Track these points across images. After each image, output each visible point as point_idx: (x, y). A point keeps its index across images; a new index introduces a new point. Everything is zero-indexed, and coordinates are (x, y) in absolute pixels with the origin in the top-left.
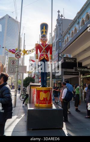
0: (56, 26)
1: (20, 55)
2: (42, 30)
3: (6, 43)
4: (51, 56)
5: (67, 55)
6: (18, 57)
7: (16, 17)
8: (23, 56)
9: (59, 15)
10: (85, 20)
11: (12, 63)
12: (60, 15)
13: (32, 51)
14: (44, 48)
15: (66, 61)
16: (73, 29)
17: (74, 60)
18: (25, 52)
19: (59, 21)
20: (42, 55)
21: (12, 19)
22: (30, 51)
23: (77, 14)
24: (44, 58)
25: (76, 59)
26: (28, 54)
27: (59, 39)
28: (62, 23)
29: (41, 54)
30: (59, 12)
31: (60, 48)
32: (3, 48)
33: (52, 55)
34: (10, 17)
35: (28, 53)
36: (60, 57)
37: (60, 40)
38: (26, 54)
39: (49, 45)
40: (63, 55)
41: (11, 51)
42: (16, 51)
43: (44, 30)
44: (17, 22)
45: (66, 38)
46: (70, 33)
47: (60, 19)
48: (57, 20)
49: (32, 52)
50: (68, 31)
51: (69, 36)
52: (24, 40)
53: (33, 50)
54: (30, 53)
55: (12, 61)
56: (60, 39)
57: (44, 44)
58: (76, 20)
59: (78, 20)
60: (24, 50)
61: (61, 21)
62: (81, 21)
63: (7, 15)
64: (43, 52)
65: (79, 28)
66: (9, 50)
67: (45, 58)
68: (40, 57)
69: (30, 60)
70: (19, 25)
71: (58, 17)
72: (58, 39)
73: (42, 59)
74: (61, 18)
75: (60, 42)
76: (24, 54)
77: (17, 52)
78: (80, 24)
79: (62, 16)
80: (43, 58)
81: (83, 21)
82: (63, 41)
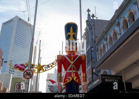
0: (86, 29)
1: (31, 73)
2: (69, 33)
3: (12, 55)
4: (84, 75)
5: (105, 70)
6: (28, 77)
7: (29, 18)
8: (36, 74)
9: (89, 15)
10: (127, 20)
11: (18, 87)
12: (91, 15)
13: (52, 66)
14: (72, 63)
15: (106, 80)
16: (112, 33)
17: (118, 78)
18: (41, 68)
19: (89, 22)
20: (68, 75)
21: (24, 22)
22: (48, 66)
23: (115, 13)
24: (73, 79)
25: (121, 77)
26: (44, 71)
27: (91, 48)
28: (94, 25)
29: (67, 73)
30: (89, 11)
31: (93, 60)
32: (6, 62)
33: (86, 74)
34: (20, 19)
35: (44, 69)
36: (94, 73)
37: (93, 49)
38: (41, 71)
39: (80, 57)
40: (98, 70)
41: (18, 67)
42: (26, 67)
43: (71, 34)
44: (30, 25)
45: (102, 46)
46: (106, 39)
47: (92, 20)
48: (87, 21)
49: (50, 67)
50: (104, 36)
51: (106, 43)
52: (40, 50)
53: (53, 64)
54: (49, 69)
55: (17, 84)
56: (93, 47)
57: (72, 55)
58: (115, 21)
59: (117, 21)
60: (39, 64)
61: (92, 23)
62: (121, 21)
63: (17, 17)
64: (70, 69)
65: (120, 31)
66: (16, 65)
67: (75, 79)
68: (65, 79)
69: (47, 80)
70: (32, 29)
71: (88, 18)
72: (89, 47)
73: (68, 82)
74: (92, 18)
75: (93, 51)
76: (39, 72)
77: (26, 69)
78: (121, 25)
79: (93, 16)
80: (71, 79)
81: (125, 21)
82: (98, 50)
